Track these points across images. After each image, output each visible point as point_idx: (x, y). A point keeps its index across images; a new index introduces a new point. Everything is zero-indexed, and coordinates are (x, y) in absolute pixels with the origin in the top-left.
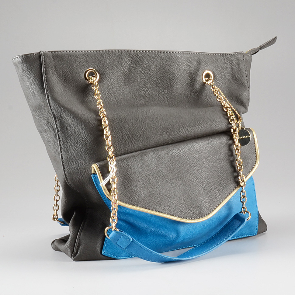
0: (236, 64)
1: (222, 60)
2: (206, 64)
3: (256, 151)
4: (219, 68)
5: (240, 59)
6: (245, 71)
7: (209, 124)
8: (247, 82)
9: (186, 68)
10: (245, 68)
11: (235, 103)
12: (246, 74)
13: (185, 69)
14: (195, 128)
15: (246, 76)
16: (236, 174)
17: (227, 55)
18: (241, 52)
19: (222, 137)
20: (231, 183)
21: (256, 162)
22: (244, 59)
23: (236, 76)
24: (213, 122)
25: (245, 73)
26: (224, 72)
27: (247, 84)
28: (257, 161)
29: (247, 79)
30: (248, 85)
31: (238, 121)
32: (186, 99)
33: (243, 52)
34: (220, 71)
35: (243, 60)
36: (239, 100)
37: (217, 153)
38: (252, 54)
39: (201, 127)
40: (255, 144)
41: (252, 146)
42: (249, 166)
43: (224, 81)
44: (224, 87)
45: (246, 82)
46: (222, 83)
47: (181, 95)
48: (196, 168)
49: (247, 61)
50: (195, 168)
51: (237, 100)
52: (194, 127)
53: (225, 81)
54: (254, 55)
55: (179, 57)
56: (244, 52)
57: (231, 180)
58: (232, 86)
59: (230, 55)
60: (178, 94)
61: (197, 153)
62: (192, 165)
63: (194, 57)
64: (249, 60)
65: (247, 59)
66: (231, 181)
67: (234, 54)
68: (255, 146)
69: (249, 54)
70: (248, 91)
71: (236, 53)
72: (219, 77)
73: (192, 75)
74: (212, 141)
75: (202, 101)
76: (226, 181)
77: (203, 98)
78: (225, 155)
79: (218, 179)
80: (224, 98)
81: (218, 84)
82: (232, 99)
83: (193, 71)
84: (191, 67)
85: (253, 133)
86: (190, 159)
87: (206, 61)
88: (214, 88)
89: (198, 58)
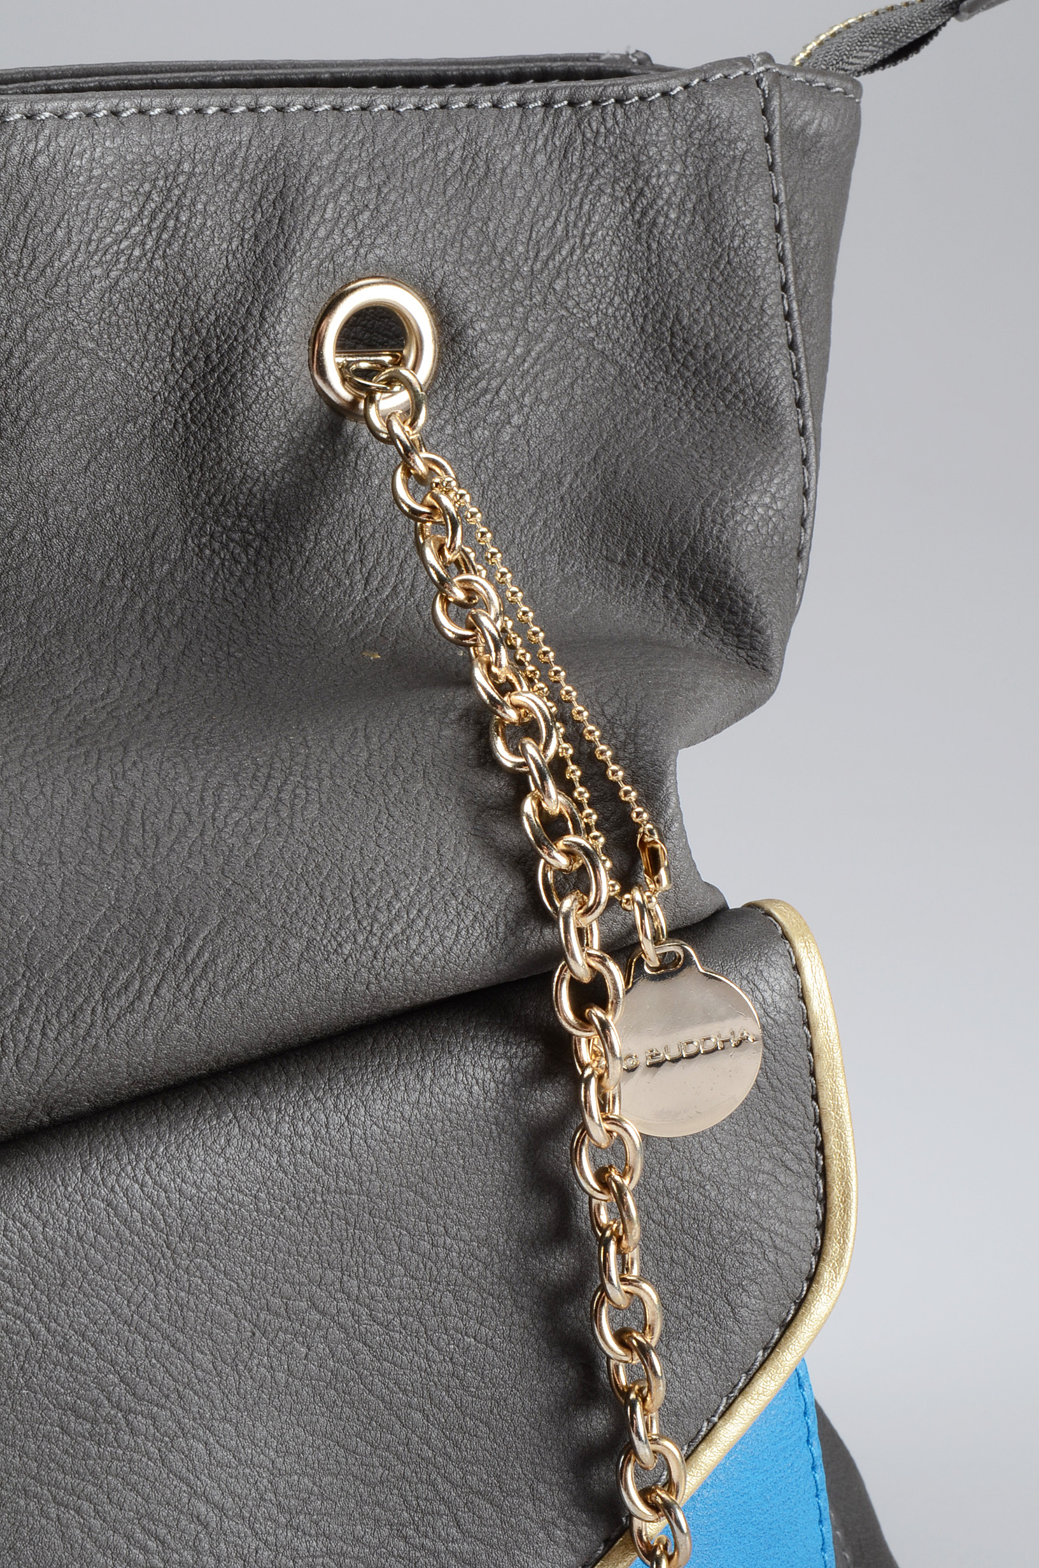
0: (689, 190)
1: (541, 159)
2: (354, 218)
3: (821, 1148)
4: (501, 245)
5: (732, 142)
6: (781, 259)
7: (296, 945)
8: (796, 375)
9: (125, 271)
10: (778, 228)
11: (657, 597)
12: (784, 287)
13: (112, 288)
14: (131, 1008)
15: (788, 316)
16: (598, 1422)
17: (595, 103)
18: (747, 61)
19: (447, 1064)
20: (544, 1525)
21: (819, 1254)
22: (768, 139)
23: (678, 319)
24: (343, 922)
25: (770, 274)
26: (559, 285)
27: (787, 399)
28: (833, 1248)
29: (792, 346)
30: (799, 403)
31: (626, 879)
32: (134, 594)
33: (768, 58)
34: (517, 273)
35: (758, 144)
36: (692, 569)
37: (391, 1230)
38: (872, 68)
39: (200, 993)
40: (813, 1074)
41: (789, 1102)
42: (744, 1312)
43: (550, 374)
44: (548, 430)
45: (780, 370)
46: (537, 399)
47: (80, 551)
48: (140, 1422)
49: (805, 153)
50: (133, 1432)
51: (680, 575)
52: (123, 1002)
53: (561, 375)
54: (890, 71)
55: (42, 160)
56: (782, 58)
57: (542, 1488)
58: (635, 421)
59: (619, 101)
60: (45, 543)
61: (156, 1268)
62: (95, 1403)
63: (228, 150)
64: (824, 140)
65: (803, 129)
66: (535, 1497)
67: (665, 94)
68: (815, 1098)
69: (824, 73)
70: (794, 467)
71: (692, 73)
72: (496, 337)
73: (204, 343)
74: (336, 1119)
75: (307, 602)
76: (488, 1511)
77: (318, 563)
78: (483, 1242)
79: (394, 1500)
80: (509, 608)
81: (491, 406)
82: (630, 553)
83: (208, 298)
84: (182, 255)
85: (797, 968)
86: (74, 1340)
87: (362, 183)
88: (420, 482)
89: (275, 158)
